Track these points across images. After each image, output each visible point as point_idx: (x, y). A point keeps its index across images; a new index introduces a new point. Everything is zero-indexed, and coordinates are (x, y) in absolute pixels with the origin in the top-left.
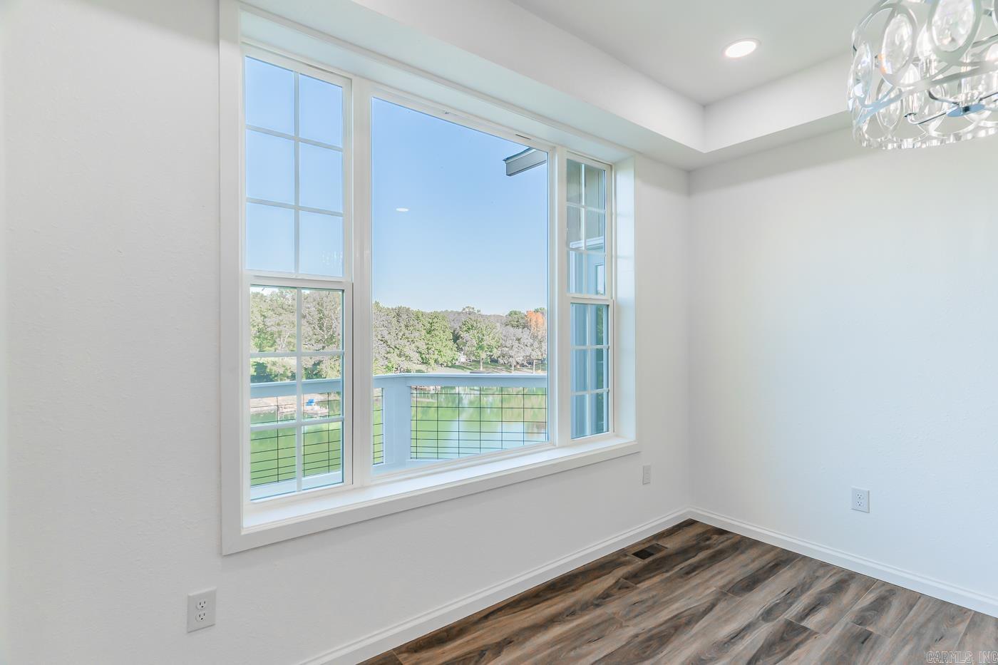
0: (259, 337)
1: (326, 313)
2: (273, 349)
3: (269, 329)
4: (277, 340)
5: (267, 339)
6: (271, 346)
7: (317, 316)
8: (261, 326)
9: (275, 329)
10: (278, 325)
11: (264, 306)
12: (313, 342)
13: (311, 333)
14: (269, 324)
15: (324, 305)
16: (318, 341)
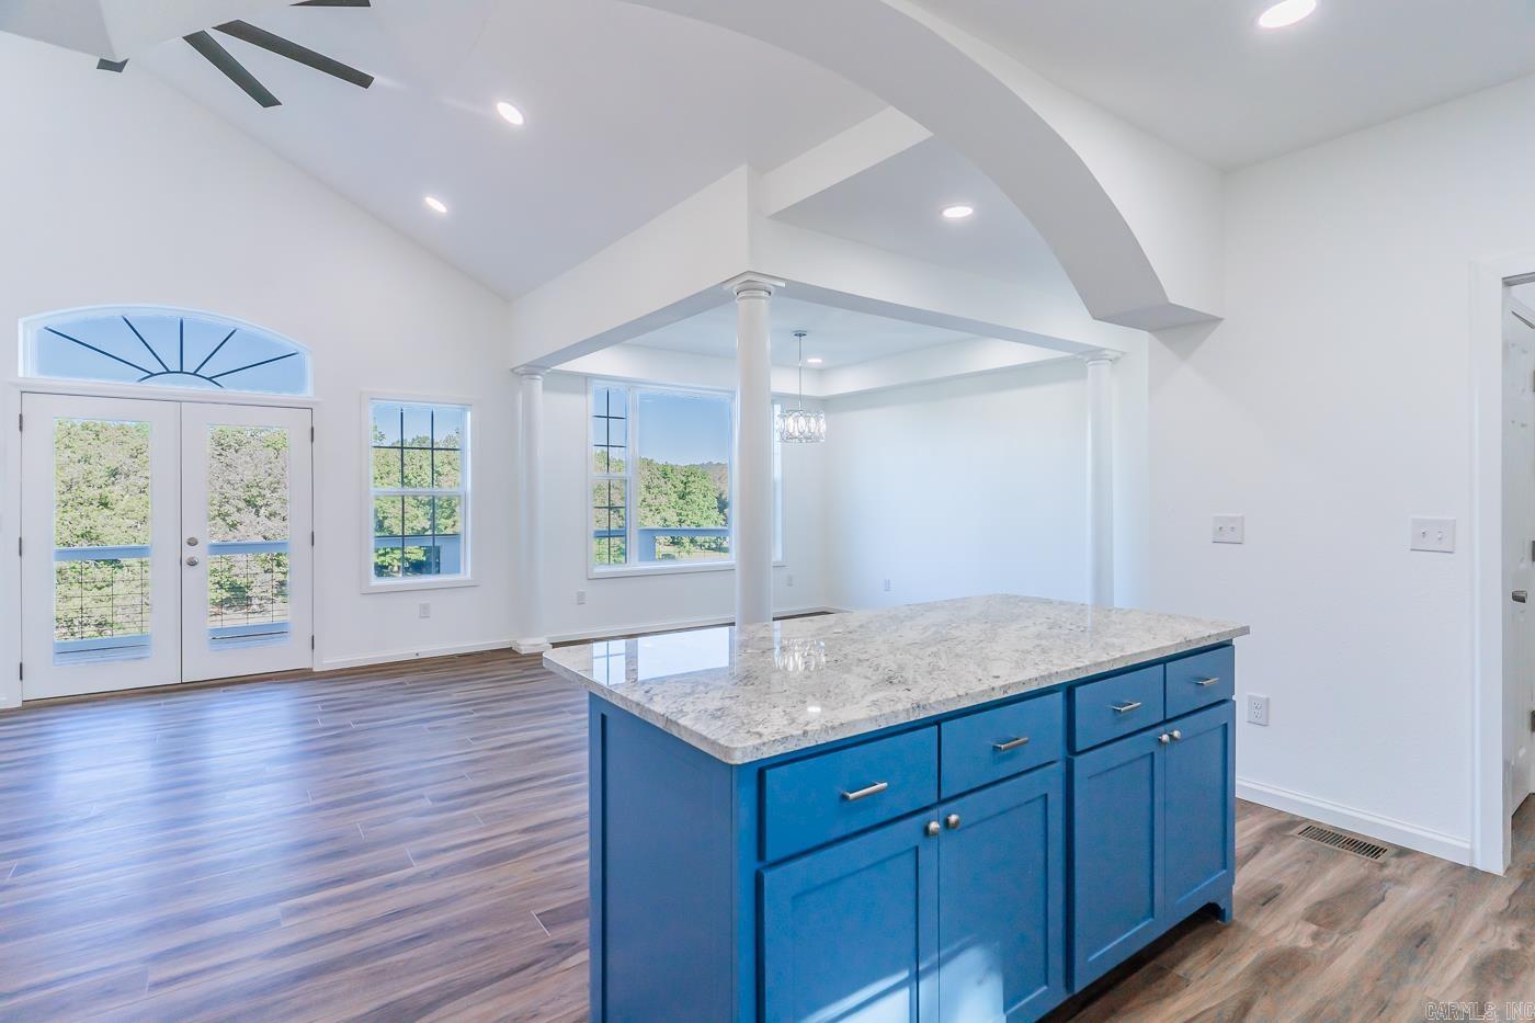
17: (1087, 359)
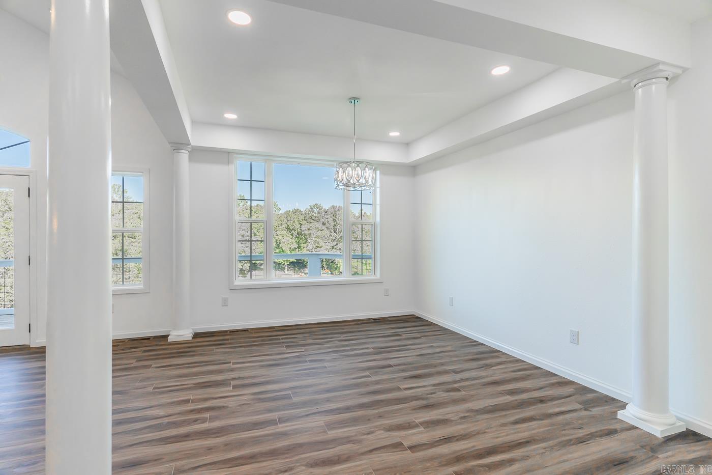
0: (298, 238)
1: (338, 221)
2: (305, 245)
3: (303, 233)
4: (308, 239)
5: (302, 239)
6: (305, 243)
7: (332, 224)
8: (299, 230)
9: (306, 232)
10: (309, 229)
11: (301, 218)
12: (330, 241)
13: (329, 234)
14: (303, 229)
15: (337, 216)
16: (334, 240)
17: (635, 81)
